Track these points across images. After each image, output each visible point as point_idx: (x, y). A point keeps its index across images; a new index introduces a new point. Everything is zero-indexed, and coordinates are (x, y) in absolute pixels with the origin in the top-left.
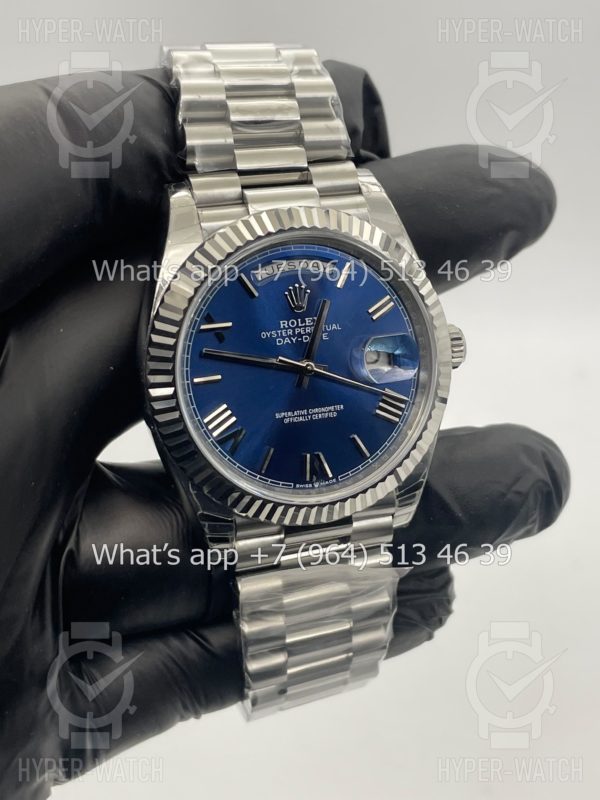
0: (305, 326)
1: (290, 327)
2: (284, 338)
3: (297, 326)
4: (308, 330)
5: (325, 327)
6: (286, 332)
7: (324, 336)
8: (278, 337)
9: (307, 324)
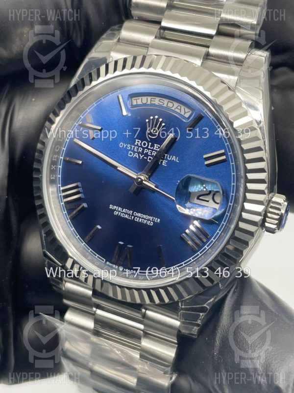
0: (153, 150)
2: (134, 152)
3: (147, 148)
4: (154, 154)
5: (167, 156)
6: (138, 149)
7: (164, 163)
8: (130, 150)
9: (155, 149)
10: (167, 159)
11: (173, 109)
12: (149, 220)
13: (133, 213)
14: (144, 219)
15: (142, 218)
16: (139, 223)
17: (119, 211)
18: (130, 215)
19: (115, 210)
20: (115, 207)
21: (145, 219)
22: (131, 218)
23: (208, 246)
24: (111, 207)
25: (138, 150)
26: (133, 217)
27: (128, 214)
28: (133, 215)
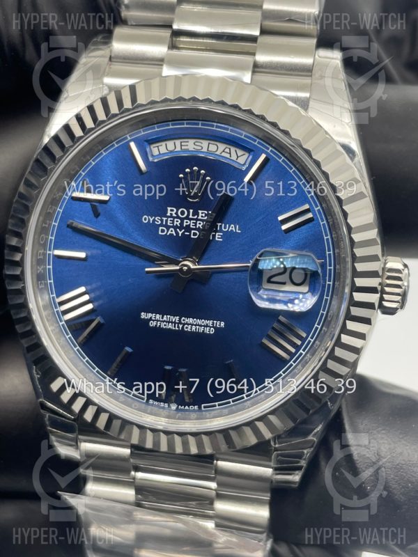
0: (197, 220)
1: (178, 217)
2: (168, 228)
3: (187, 218)
4: (200, 225)
5: (221, 226)
6: (173, 221)
7: (217, 236)
8: (161, 225)
9: (200, 217)
10: (221, 231)
11: (218, 153)
12: (207, 326)
13: (180, 320)
14: (198, 325)
15: (196, 325)
16: (192, 333)
17: (158, 321)
18: (175, 323)
19: (151, 319)
20: (150, 315)
21: (201, 326)
22: (178, 327)
23: (304, 350)
24: (143, 315)
25: (173, 223)
26: (181, 326)
27: (172, 322)
28: (180, 323)
